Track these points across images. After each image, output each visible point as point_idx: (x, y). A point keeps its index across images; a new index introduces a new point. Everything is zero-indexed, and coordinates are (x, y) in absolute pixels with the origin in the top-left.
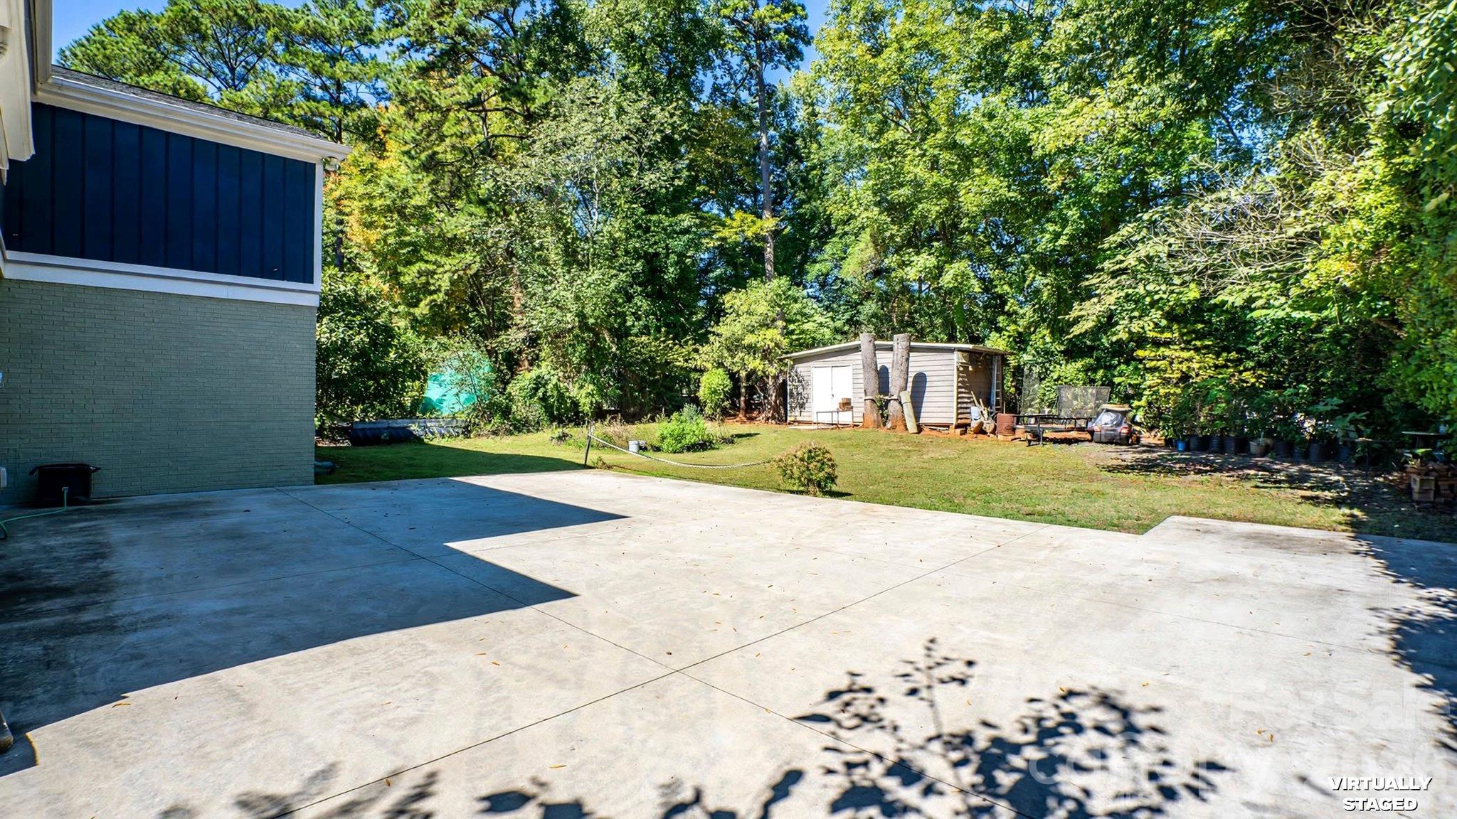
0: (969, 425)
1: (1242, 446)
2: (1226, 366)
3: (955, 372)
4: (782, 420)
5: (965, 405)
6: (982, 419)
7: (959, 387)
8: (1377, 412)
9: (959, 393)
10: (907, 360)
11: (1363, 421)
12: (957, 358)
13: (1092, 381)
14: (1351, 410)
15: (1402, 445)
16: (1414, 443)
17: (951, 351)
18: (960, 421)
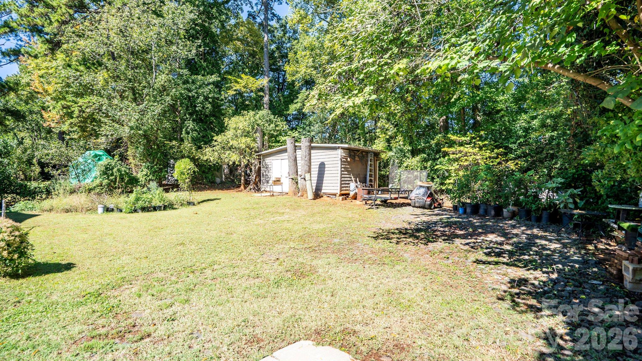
0: (349, 194)
1: (498, 212)
2: (497, 158)
3: (339, 162)
4: (259, 190)
5: (347, 182)
6: (357, 191)
7: (342, 171)
8: (588, 189)
9: (342, 174)
10: (310, 154)
11: (578, 195)
12: (339, 153)
13: (426, 168)
14: (570, 187)
15: (608, 216)
16: (618, 216)
17: (335, 149)
18: (343, 192)
